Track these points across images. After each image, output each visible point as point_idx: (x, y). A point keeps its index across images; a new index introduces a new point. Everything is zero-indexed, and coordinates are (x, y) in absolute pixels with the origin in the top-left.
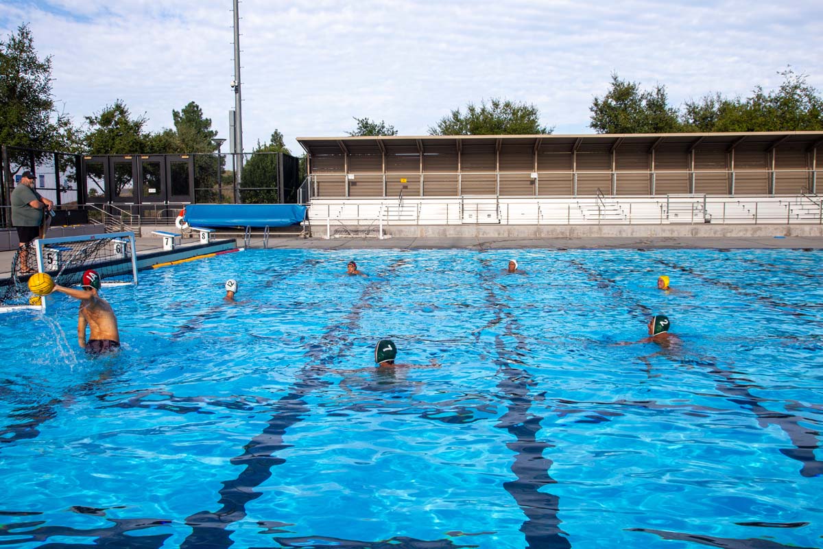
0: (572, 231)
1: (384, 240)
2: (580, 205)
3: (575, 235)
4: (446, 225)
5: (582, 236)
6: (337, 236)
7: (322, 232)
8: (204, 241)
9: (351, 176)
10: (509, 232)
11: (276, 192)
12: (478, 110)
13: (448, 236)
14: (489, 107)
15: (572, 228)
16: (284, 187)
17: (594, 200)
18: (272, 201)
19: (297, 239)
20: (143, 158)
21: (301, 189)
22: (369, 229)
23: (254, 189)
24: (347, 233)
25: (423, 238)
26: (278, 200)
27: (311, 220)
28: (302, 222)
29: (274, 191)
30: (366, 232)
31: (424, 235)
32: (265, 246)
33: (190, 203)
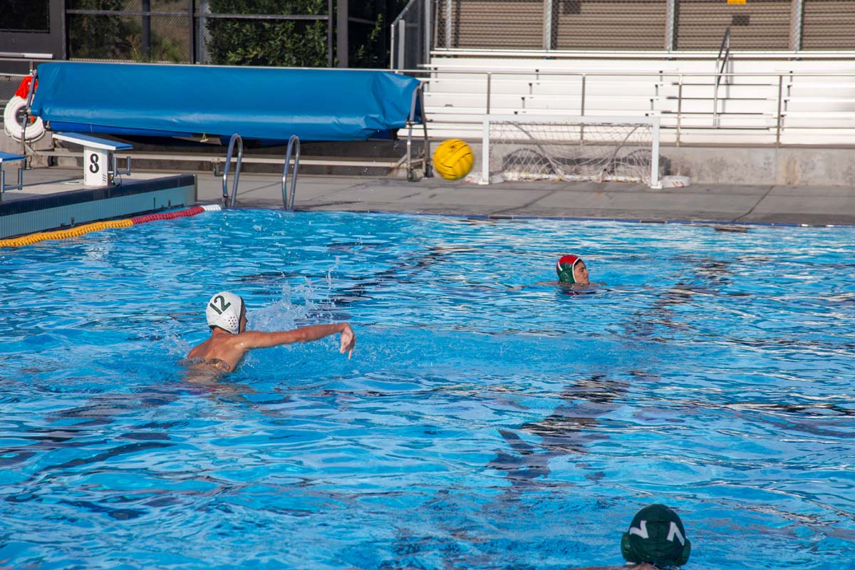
1: (665, 191)
6: (512, 175)
8: (95, 180)
11: (323, 29)
16: (351, 12)
18: (309, 57)
19: (386, 183)
21: (402, 23)
22: (615, 154)
23: (252, 17)
24: (544, 166)
25: (795, 188)
26: (329, 56)
27: (431, 121)
28: (403, 127)
29: (317, 24)
30: (605, 166)
31: (799, 179)
32: (285, 201)
33: (50, 56)
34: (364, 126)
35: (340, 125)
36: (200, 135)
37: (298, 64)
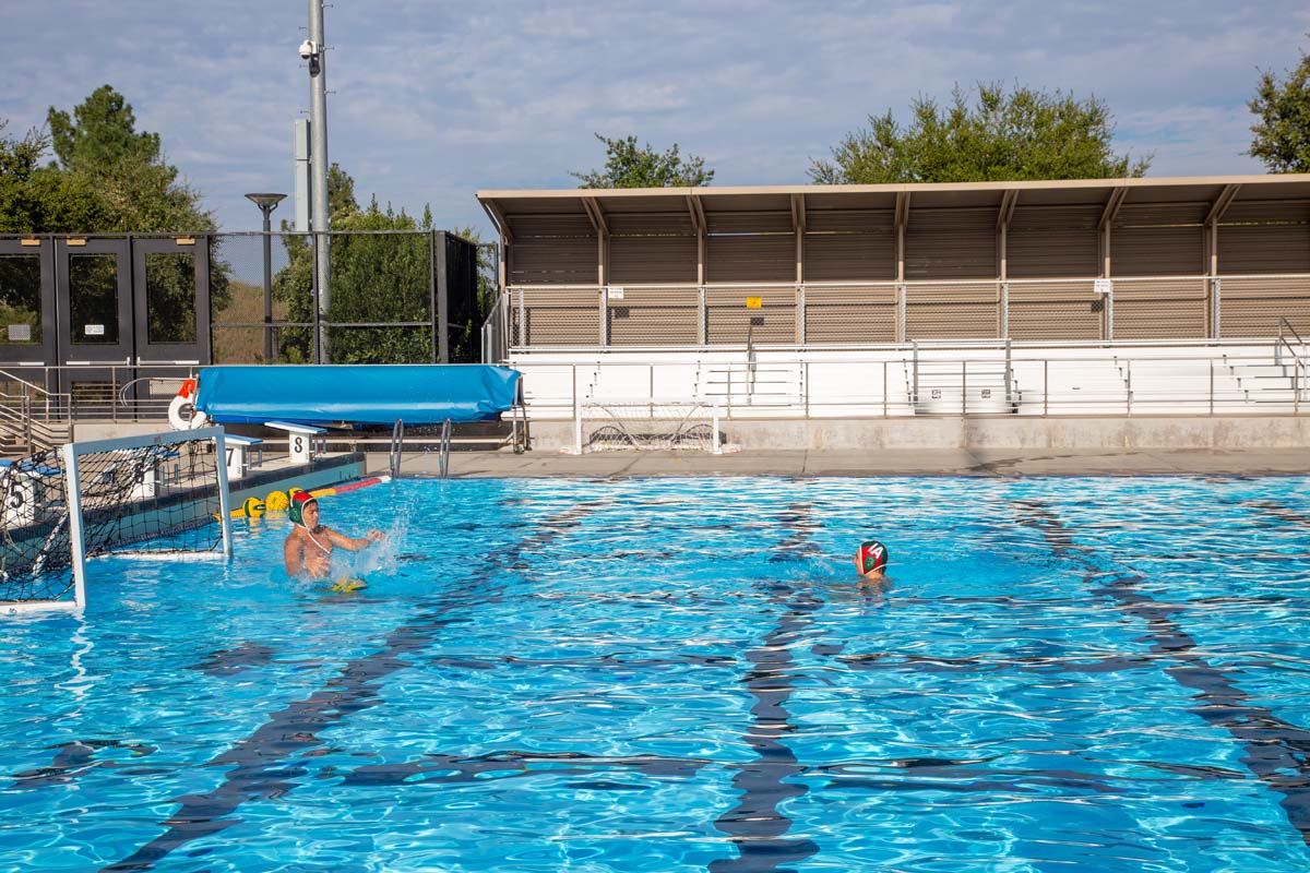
0: (1220, 432)
1: (724, 456)
2: (1230, 363)
3: (1230, 444)
4: (879, 418)
5: (1248, 444)
6: (598, 446)
7: (557, 436)
8: (299, 458)
9: (616, 292)
10: (1049, 435)
11: (427, 333)
12: (944, 115)
13: (888, 447)
14: (973, 108)
15: (1223, 424)
16: (450, 319)
17: (1270, 351)
18: (415, 356)
19: (497, 456)
20: (69, 242)
21: (489, 327)
22: (679, 429)
23: (367, 325)
24: (623, 440)
25: (824, 451)
26: (432, 355)
27: (529, 405)
28: (508, 410)
29: (423, 330)
31: (825, 444)
32: (442, 472)
33: (197, 362)
34: (477, 410)
36: (340, 422)
37: (406, 362)
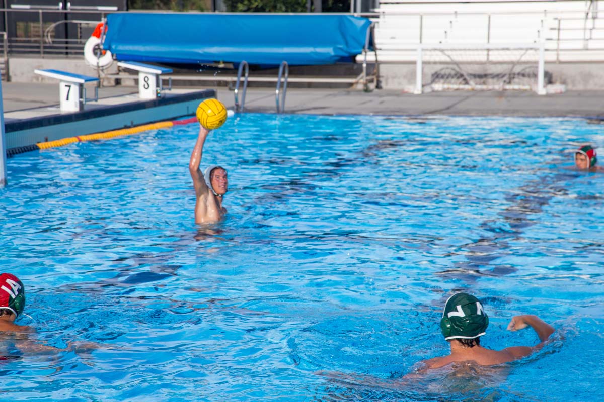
1: (548, 96)
6: (438, 86)
7: (405, 77)
18: (294, 5)
19: (348, 93)
22: (512, 70)
24: (461, 80)
26: (308, 5)
27: (380, 49)
28: (360, 53)
30: (505, 78)
32: (278, 107)
33: (115, 8)
34: (333, 53)
35: (316, 53)
36: (218, 62)
37: (287, 11)
